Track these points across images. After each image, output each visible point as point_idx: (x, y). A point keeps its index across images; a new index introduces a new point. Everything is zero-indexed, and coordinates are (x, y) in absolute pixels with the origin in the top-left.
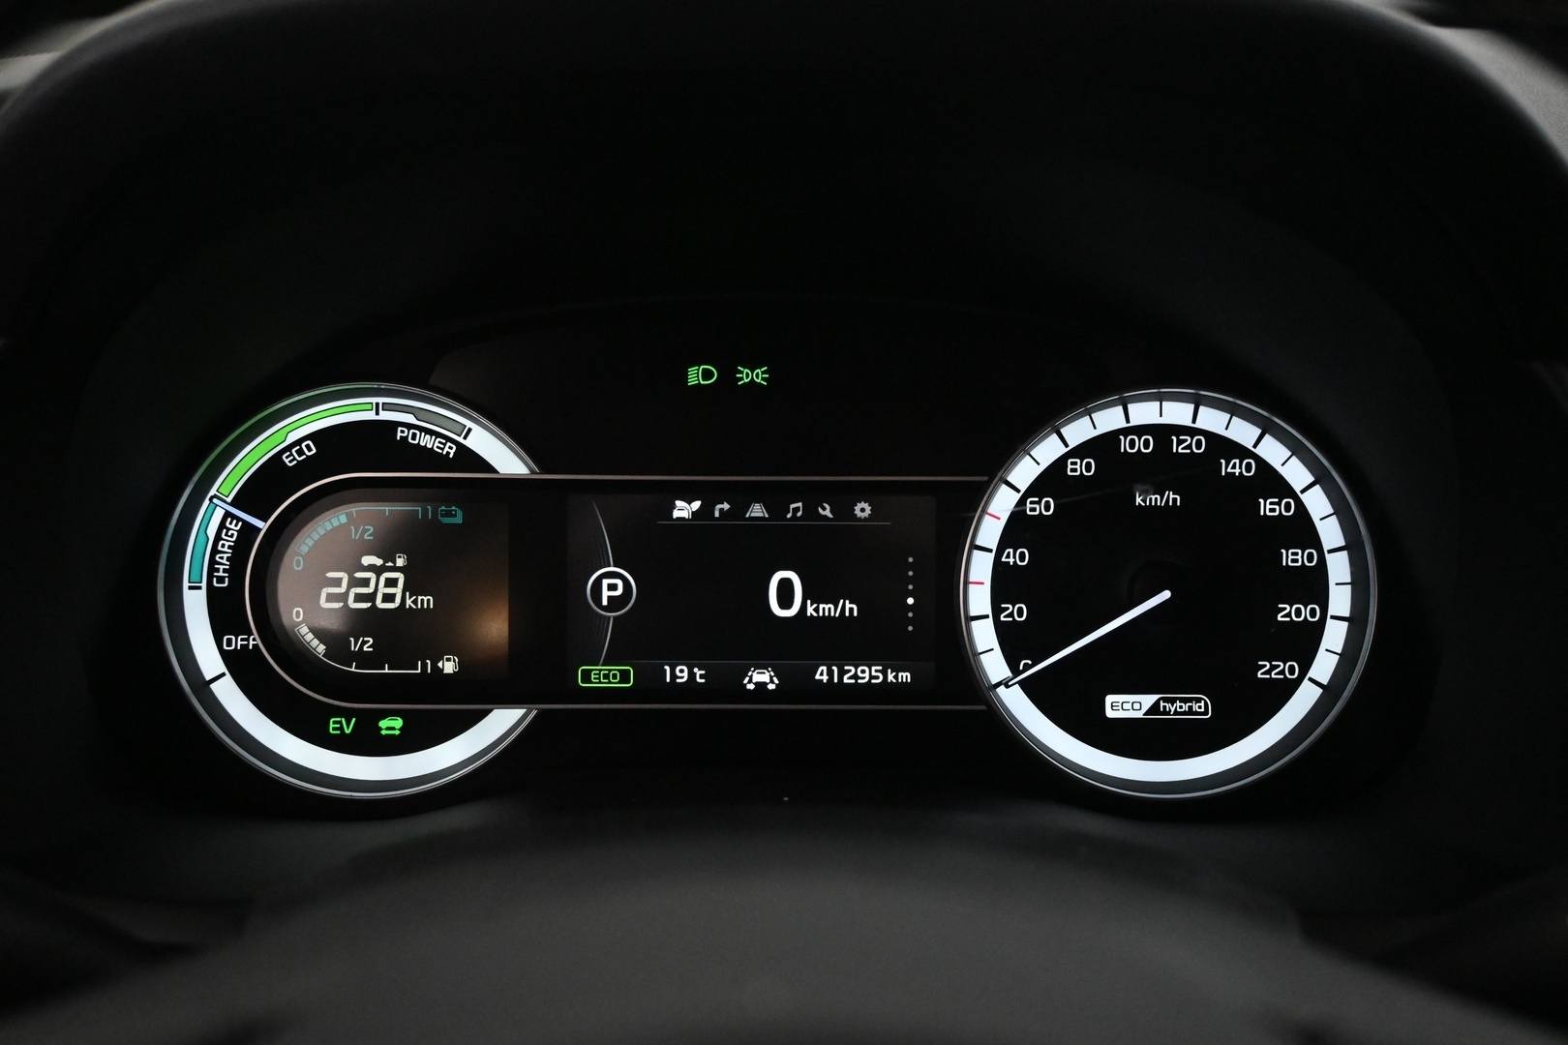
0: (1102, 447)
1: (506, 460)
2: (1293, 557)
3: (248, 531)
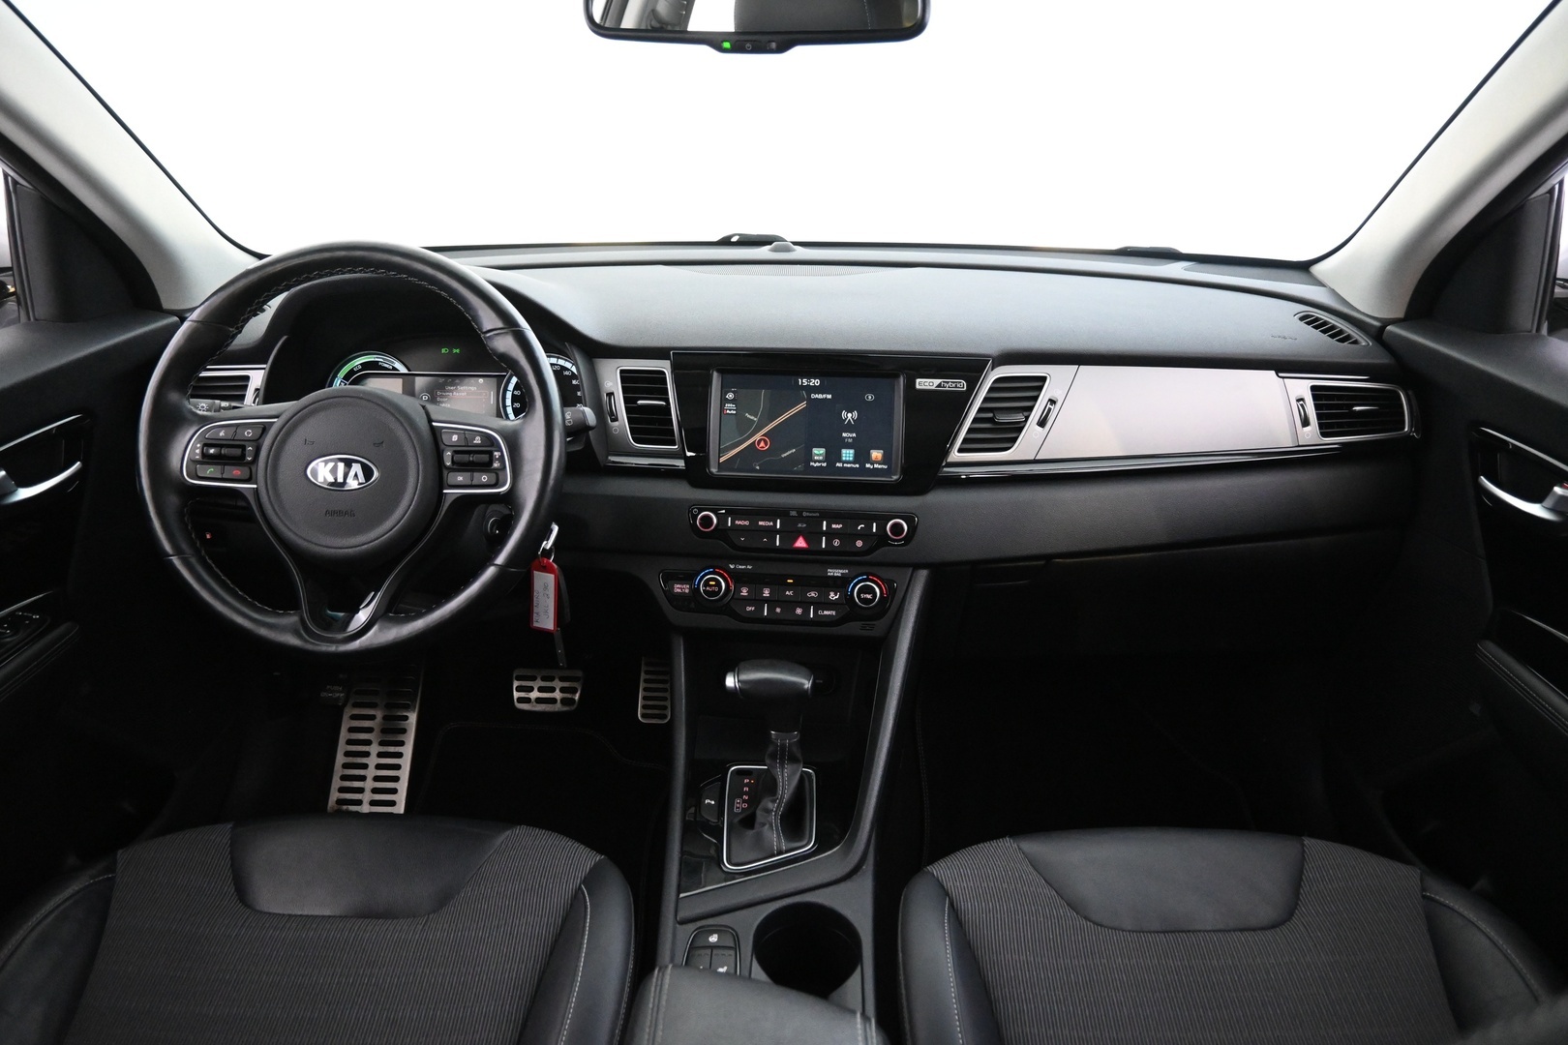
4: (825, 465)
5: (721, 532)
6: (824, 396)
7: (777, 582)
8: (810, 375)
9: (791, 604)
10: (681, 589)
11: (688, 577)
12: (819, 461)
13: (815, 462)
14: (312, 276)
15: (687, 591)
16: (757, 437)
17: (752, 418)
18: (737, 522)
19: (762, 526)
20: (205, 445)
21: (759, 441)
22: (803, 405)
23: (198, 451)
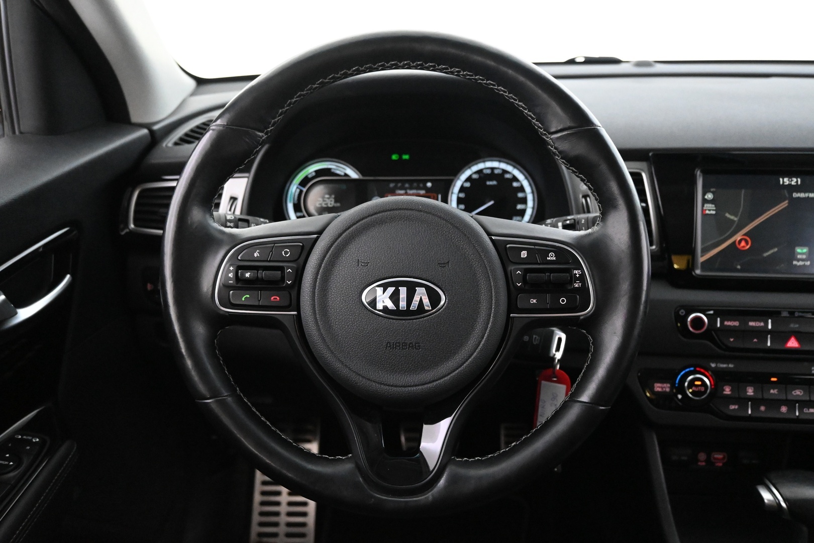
0: (479, 172)
1: (353, 174)
2: (520, 195)
3: (301, 191)
4: (808, 263)
5: (711, 333)
6: (807, 195)
7: (761, 380)
8: (790, 175)
9: (774, 403)
10: (662, 388)
11: (668, 376)
12: (803, 260)
13: (798, 260)
14: (350, 72)
15: (668, 390)
16: (738, 237)
17: (732, 217)
18: (726, 323)
19: (752, 327)
20: (239, 268)
21: (740, 241)
22: (784, 204)
23: (231, 275)
